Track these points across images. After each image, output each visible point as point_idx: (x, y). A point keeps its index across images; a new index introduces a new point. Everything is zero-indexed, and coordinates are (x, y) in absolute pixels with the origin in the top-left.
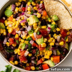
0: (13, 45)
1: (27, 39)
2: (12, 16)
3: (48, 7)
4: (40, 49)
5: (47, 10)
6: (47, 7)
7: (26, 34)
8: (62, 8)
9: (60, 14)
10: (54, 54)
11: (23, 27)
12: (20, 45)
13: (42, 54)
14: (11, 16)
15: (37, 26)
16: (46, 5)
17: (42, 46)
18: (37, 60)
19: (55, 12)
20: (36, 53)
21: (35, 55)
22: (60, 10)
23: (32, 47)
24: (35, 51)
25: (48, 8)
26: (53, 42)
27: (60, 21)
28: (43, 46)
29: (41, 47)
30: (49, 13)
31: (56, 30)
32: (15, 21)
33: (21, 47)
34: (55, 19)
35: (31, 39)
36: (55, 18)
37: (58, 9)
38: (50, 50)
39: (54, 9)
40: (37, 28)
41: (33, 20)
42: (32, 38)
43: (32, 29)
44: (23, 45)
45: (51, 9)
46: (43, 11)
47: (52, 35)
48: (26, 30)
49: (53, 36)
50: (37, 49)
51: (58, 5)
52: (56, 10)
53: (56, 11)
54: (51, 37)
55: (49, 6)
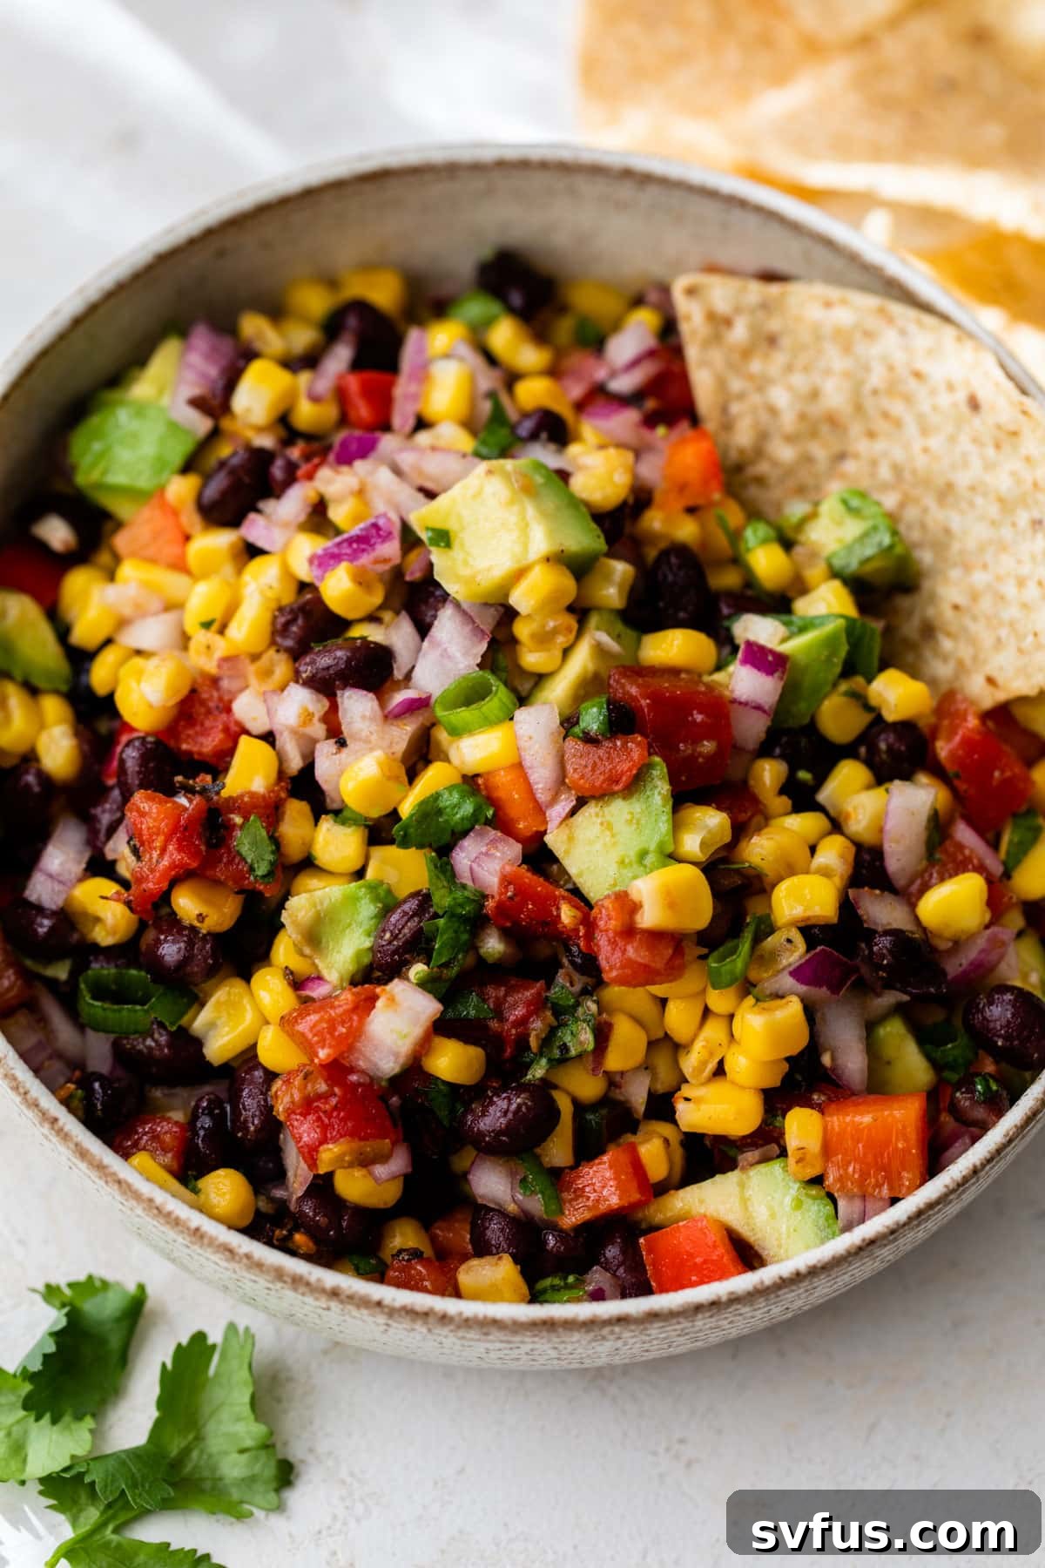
0: (187, 904)
1: (406, 810)
2: (182, 489)
3: (736, 385)
4: (610, 958)
5: (728, 425)
6: (721, 384)
7: (402, 734)
8: (951, 387)
9: (926, 482)
10: (826, 1060)
11: (357, 632)
12: (299, 908)
13: (647, 1066)
14: (161, 491)
15: (571, 621)
16: (717, 356)
17: (650, 917)
18: (558, 1150)
19: (850, 466)
20: (552, 1032)
21: (538, 1071)
22: (925, 430)
23: (493, 945)
24: (538, 1005)
25: (741, 396)
26: (825, 873)
27: (933, 598)
28: (672, 901)
29: (629, 931)
30: (760, 481)
31: (860, 700)
32: (228, 569)
33: (314, 938)
34: (849, 548)
35: (468, 808)
36: (853, 528)
37: (897, 408)
38: (779, 996)
39: (833, 421)
40: (566, 652)
41: (512, 518)
42: (492, 801)
43: (488, 662)
44: (353, 900)
45: (788, 420)
46: (661, 431)
47: (804, 775)
48: (398, 674)
49: (823, 796)
50: (561, 979)
51: (899, 358)
52: (856, 429)
53: (862, 446)
54: (784, 802)
55: (756, 366)
